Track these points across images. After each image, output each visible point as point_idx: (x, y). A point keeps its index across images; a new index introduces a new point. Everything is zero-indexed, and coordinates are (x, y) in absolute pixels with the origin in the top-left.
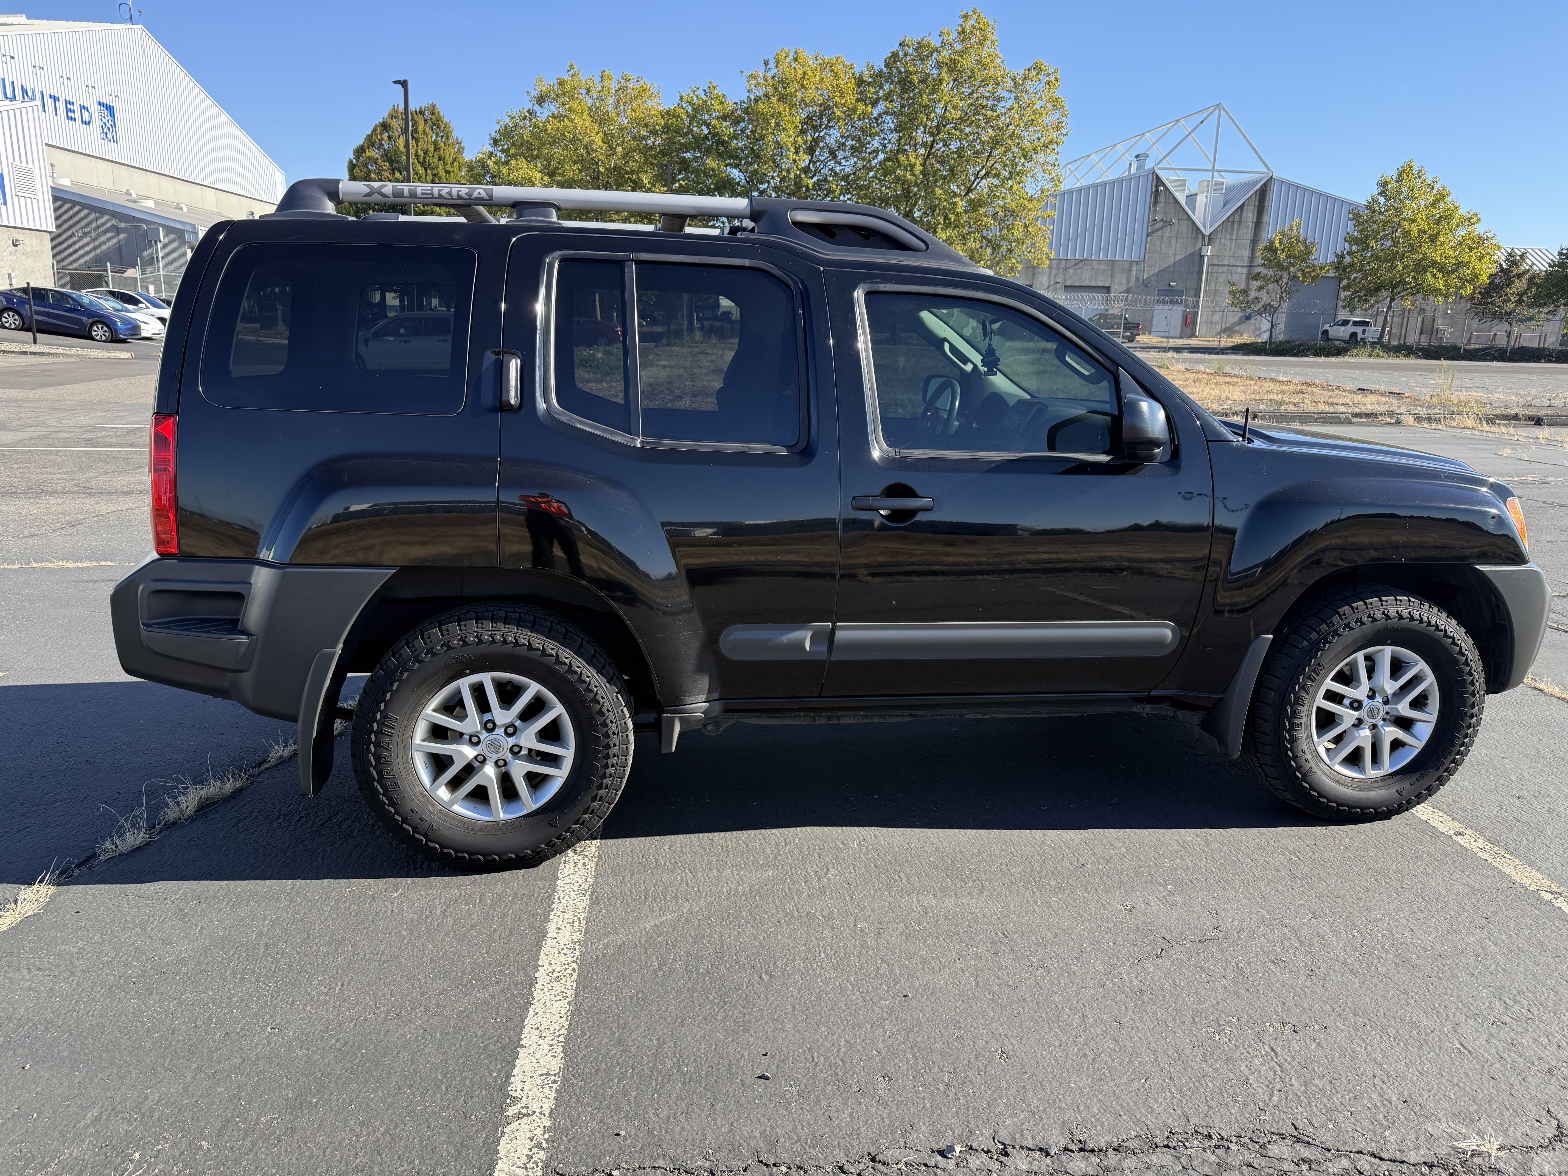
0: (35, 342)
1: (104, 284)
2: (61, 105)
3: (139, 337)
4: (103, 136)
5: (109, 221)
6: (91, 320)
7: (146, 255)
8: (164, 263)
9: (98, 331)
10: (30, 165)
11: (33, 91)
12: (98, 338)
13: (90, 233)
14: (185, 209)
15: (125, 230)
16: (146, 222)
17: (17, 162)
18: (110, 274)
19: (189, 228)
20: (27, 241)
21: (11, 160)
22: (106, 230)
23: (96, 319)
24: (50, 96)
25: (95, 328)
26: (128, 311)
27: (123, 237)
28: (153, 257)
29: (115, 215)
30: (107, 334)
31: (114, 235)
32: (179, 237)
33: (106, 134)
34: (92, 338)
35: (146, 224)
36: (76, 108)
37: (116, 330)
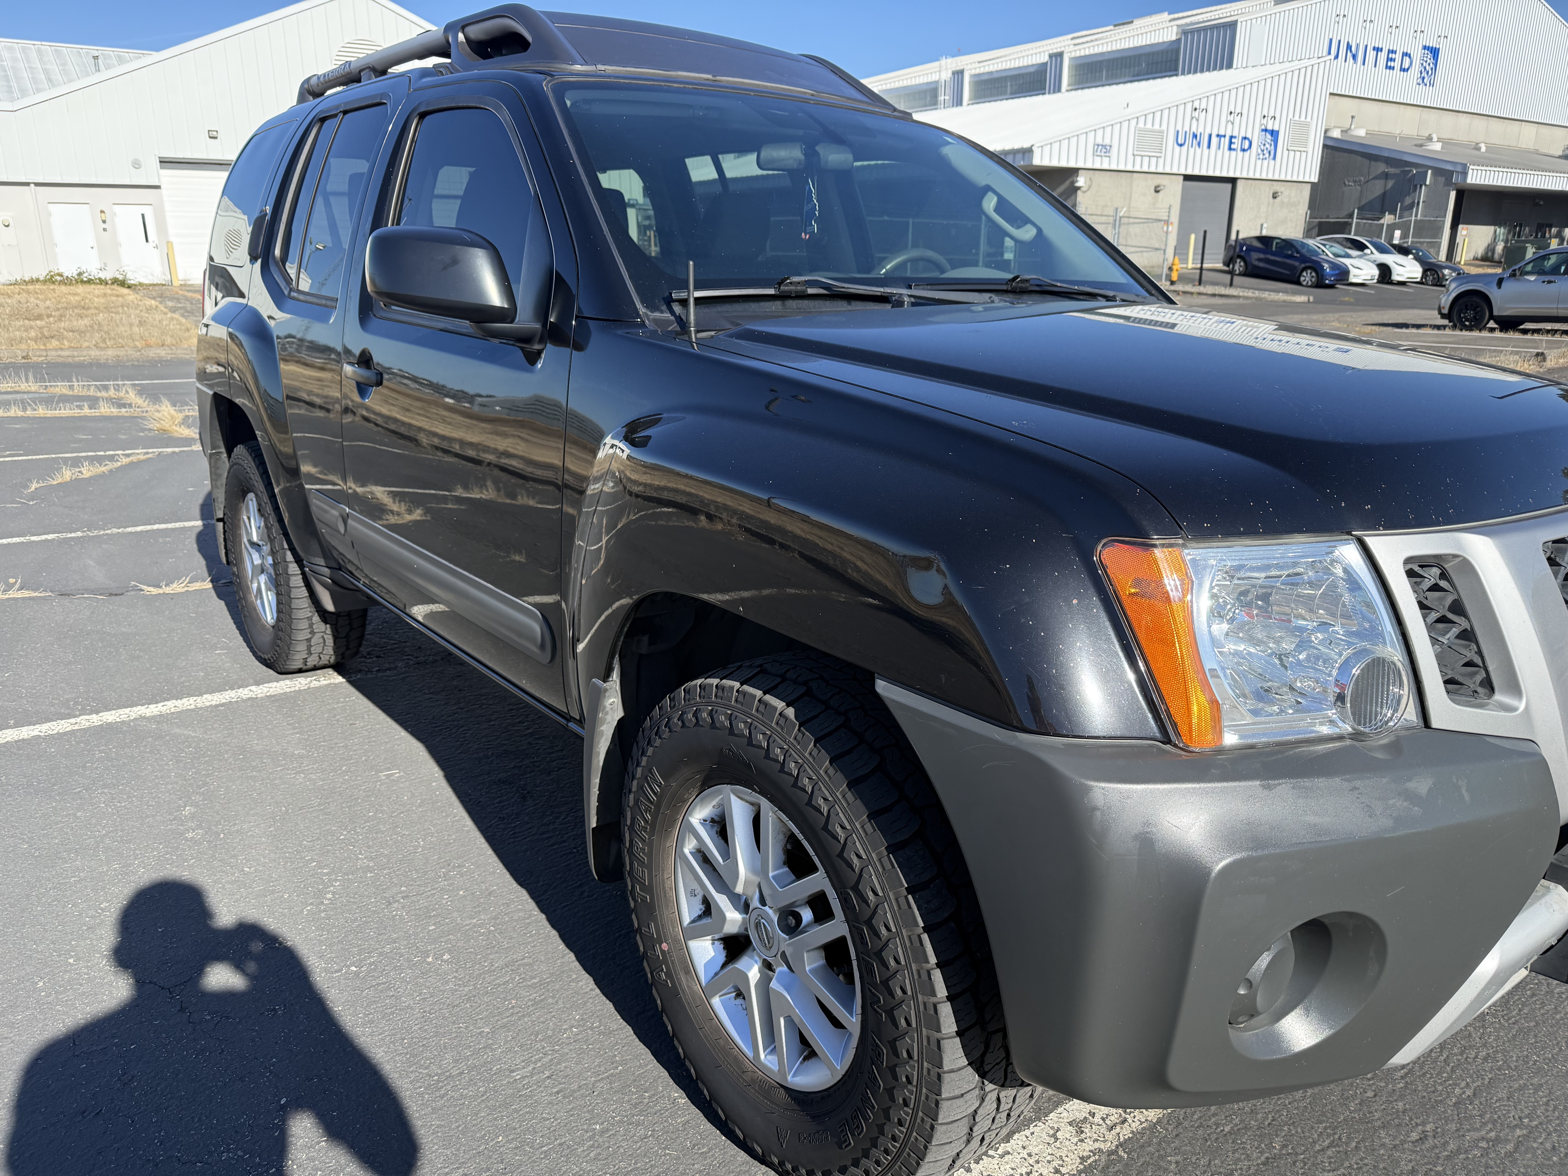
0: (1231, 285)
1: (1347, 231)
2: (1383, 56)
3: (1345, 282)
4: (1420, 81)
5: (1381, 168)
6: (1303, 265)
7: (1408, 201)
8: (1424, 208)
9: (1307, 277)
10: (1309, 119)
11: (1358, 46)
12: (1304, 283)
13: (1360, 181)
14: (1483, 149)
15: (1394, 176)
16: (1416, 165)
17: (1297, 118)
18: (1355, 220)
19: (1459, 169)
20: (1286, 193)
21: (1291, 116)
22: (1376, 178)
23: (1308, 264)
24: (1374, 48)
25: (1304, 274)
26: (1348, 256)
27: (1390, 184)
28: (1414, 202)
29: (1389, 161)
30: (1313, 280)
31: (1382, 182)
32: (1446, 179)
33: (1424, 78)
34: (1298, 283)
35: (1416, 168)
36: (1398, 57)
37: (1323, 276)
